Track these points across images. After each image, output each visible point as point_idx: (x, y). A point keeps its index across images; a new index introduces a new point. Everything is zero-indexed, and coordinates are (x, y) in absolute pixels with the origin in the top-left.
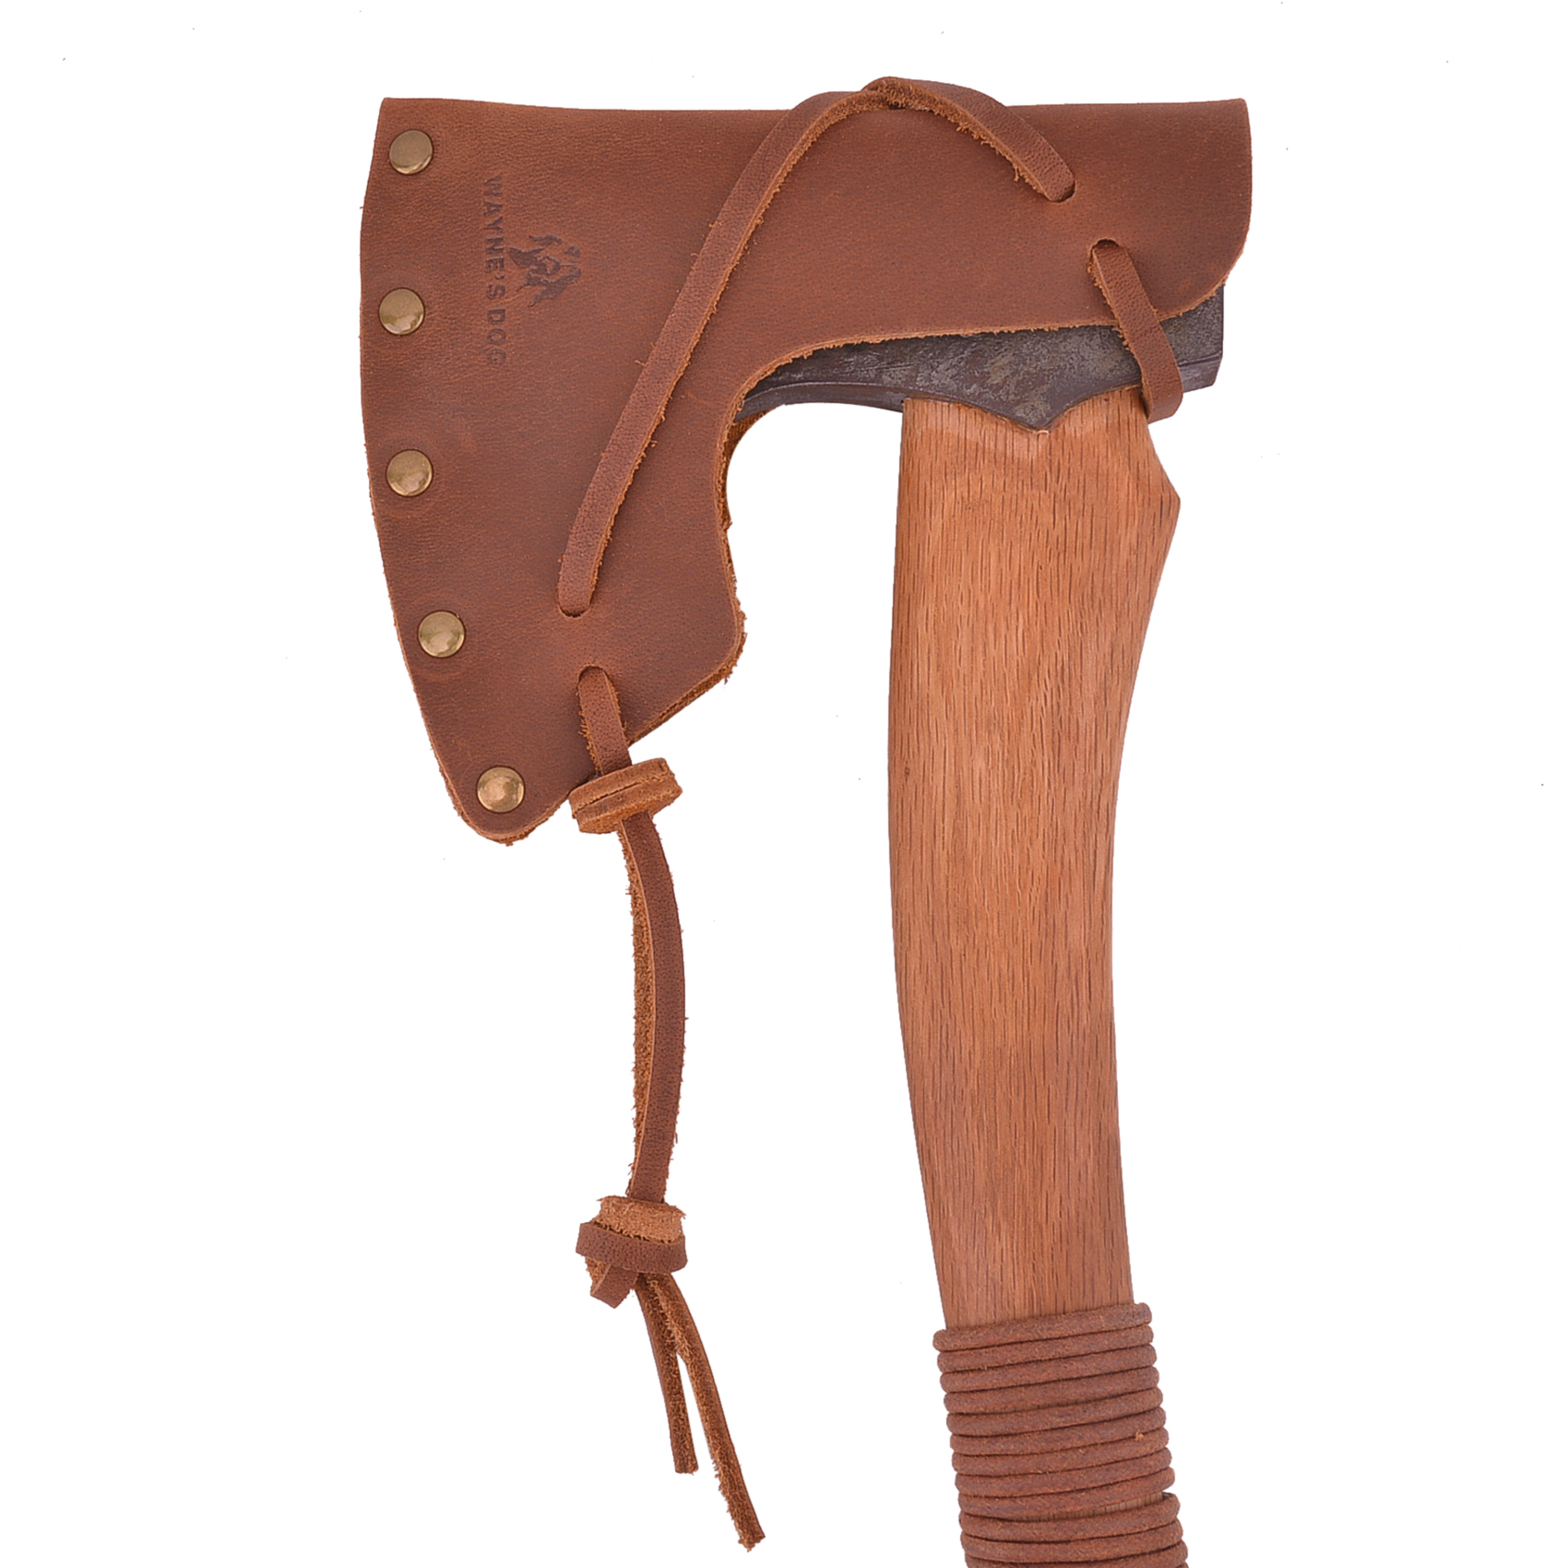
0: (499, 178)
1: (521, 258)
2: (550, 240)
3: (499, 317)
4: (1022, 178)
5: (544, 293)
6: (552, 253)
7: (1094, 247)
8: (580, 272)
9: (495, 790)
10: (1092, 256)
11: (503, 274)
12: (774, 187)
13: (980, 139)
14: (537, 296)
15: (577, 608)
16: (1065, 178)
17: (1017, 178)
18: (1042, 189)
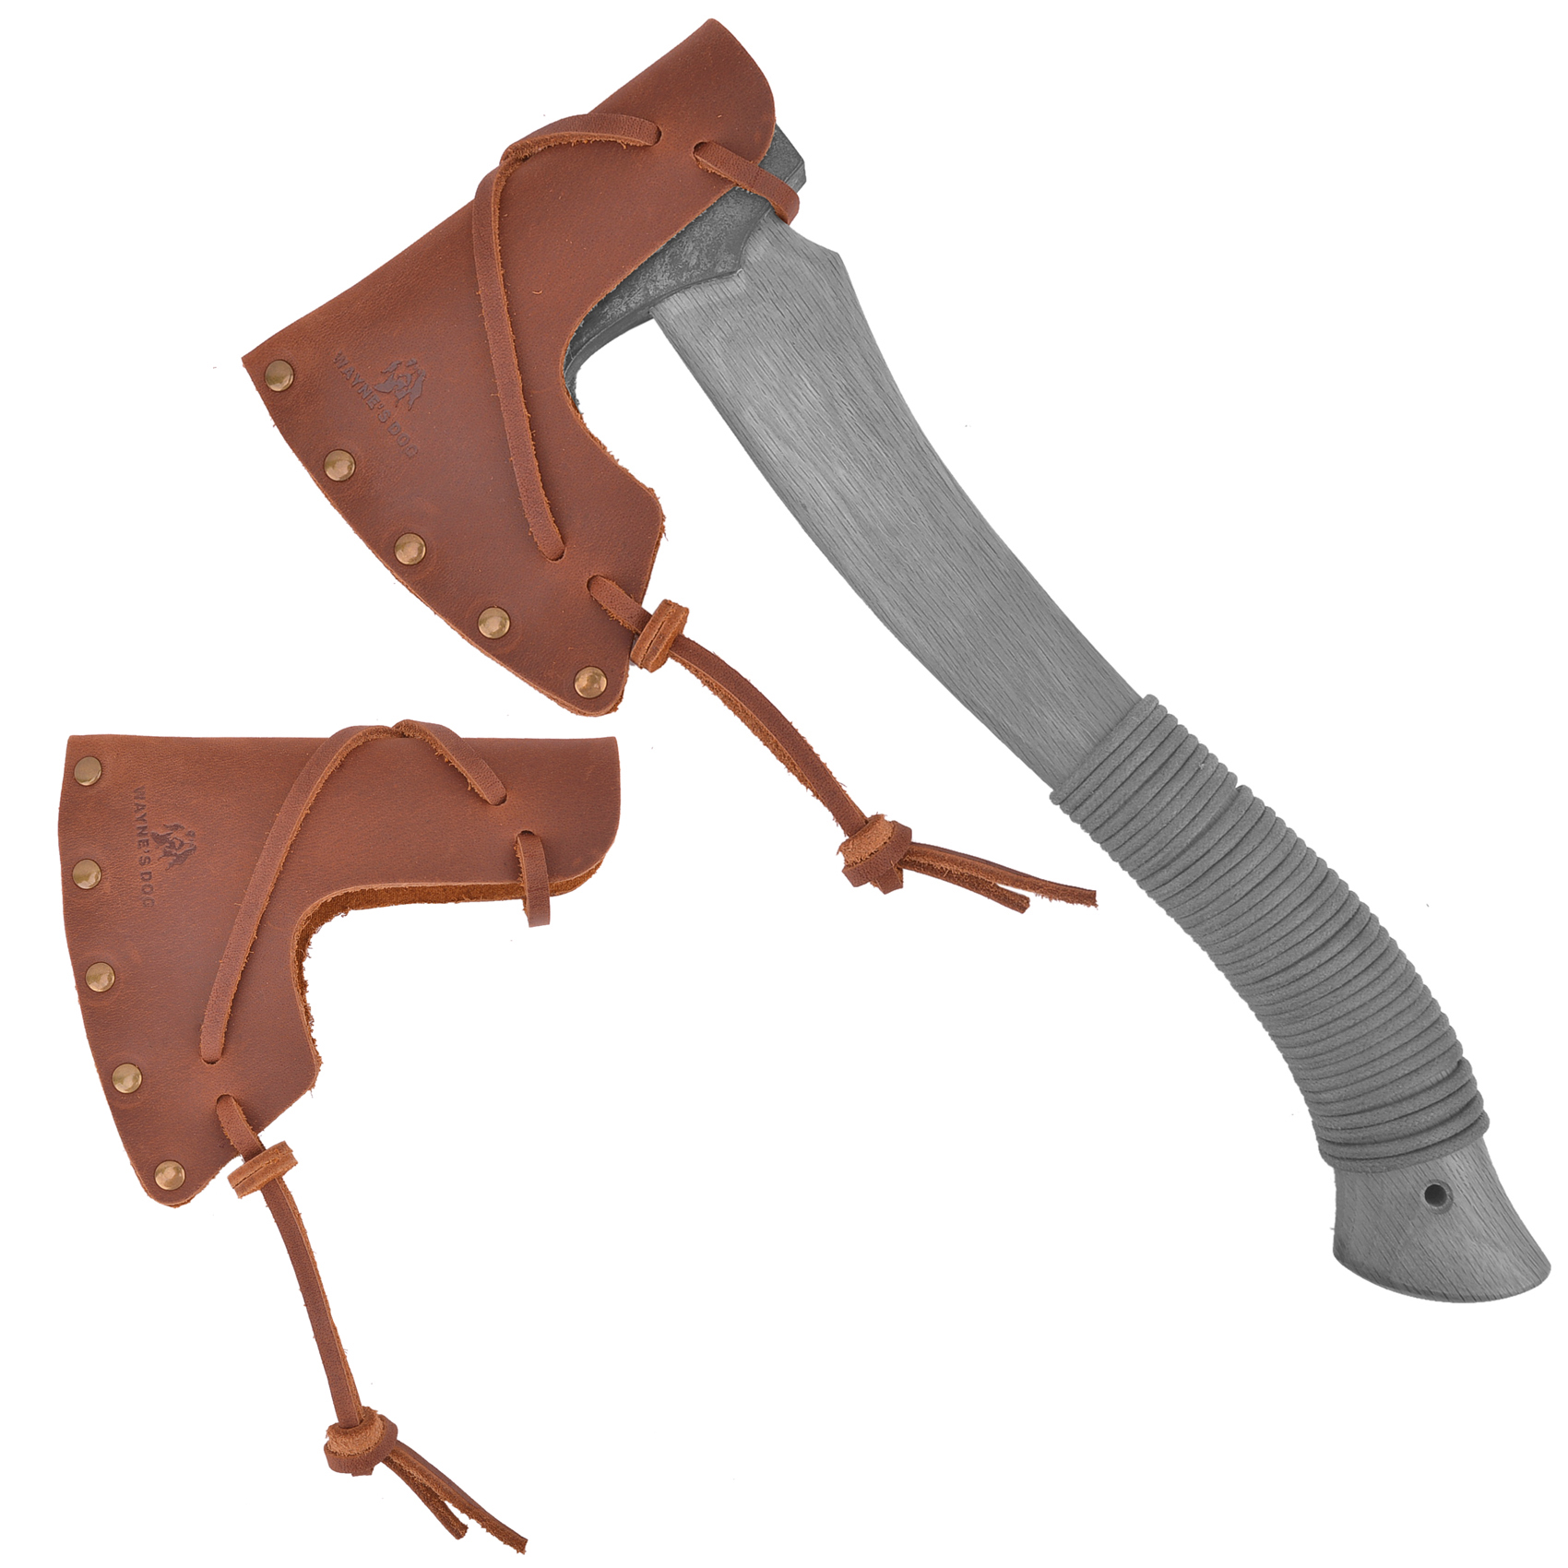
0: (143, 787)
1: (160, 839)
2: (176, 827)
3: (147, 877)
4: (472, 789)
5: (174, 861)
6: (177, 836)
7: (519, 835)
8: (195, 847)
9: (167, 1175)
10: (517, 842)
11: (149, 849)
12: (316, 789)
13: (449, 762)
14: (170, 864)
15: (213, 1058)
16: (500, 790)
17: (469, 788)
18: (485, 797)
